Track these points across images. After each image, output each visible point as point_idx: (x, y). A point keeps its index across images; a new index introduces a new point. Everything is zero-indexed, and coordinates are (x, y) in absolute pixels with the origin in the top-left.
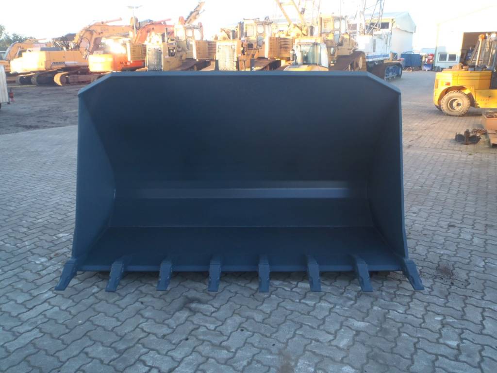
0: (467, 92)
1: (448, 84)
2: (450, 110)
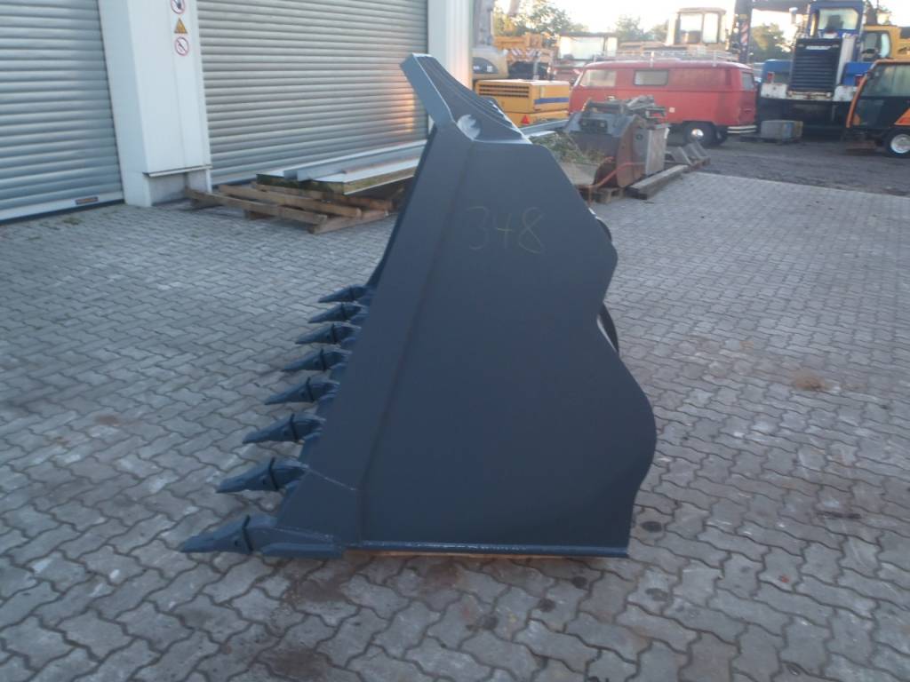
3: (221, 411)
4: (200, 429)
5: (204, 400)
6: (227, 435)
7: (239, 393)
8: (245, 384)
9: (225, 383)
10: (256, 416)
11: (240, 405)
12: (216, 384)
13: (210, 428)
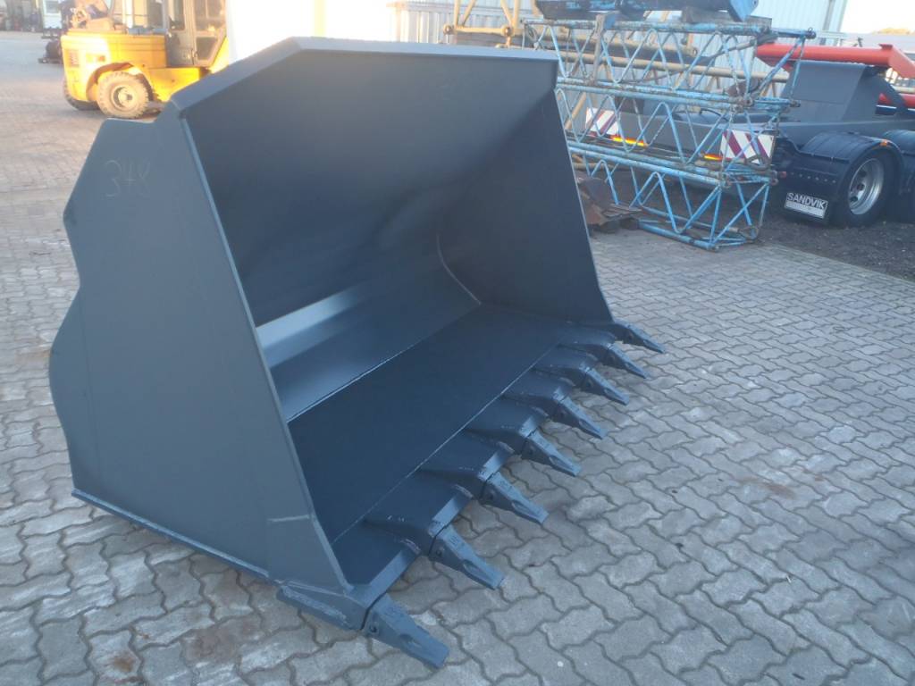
0: (135, 71)
1: (102, 58)
2: (117, 109)
3: (654, 471)
4: (673, 453)
5: (675, 492)
6: (643, 440)
7: (632, 490)
8: (625, 504)
9: (651, 513)
10: (615, 454)
11: (631, 472)
12: (664, 515)
13: (663, 451)
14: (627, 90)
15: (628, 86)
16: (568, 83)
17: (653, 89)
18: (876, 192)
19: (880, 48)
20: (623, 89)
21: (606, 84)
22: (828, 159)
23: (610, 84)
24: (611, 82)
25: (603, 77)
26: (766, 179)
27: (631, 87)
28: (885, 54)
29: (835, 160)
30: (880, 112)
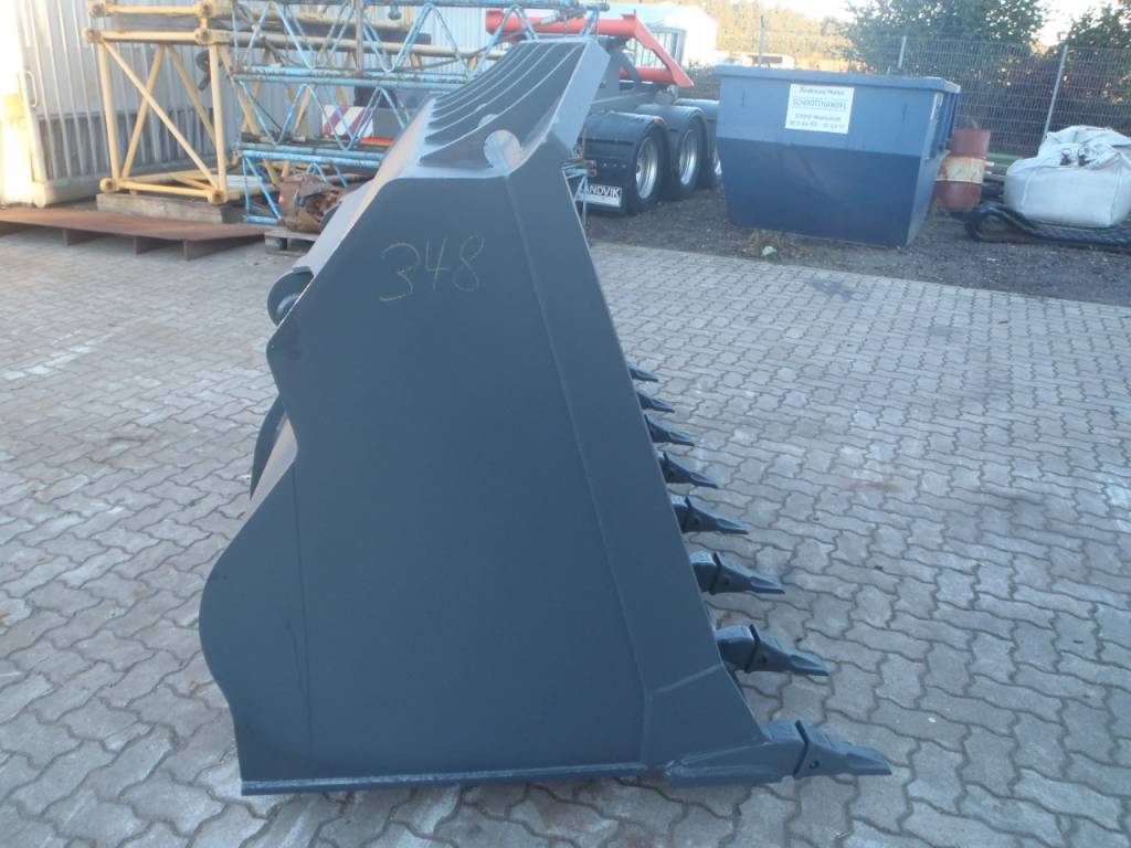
14: (407, 80)
15: (407, 76)
16: (318, 76)
17: (443, 77)
18: (652, 172)
19: (621, 18)
20: (400, 79)
21: (374, 74)
22: (612, 142)
23: (381, 74)
24: (382, 71)
25: (374, 66)
26: (584, 171)
27: (412, 76)
28: (628, 26)
29: (620, 143)
30: (623, 87)
